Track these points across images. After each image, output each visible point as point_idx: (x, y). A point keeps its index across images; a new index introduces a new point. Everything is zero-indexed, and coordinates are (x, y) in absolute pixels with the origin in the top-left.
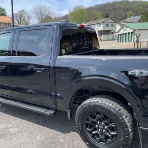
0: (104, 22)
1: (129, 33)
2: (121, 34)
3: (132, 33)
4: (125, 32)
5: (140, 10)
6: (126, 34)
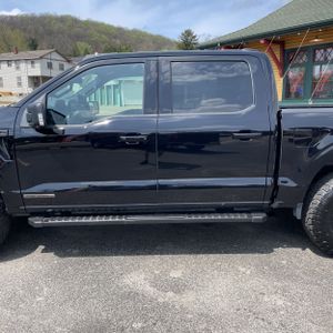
0: (41, 58)
5: (103, 43)
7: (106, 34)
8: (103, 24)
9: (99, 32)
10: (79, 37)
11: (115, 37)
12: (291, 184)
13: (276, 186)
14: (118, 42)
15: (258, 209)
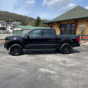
0: (1, 23)
1: (20, 30)
2: (15, 31)
3: (22, 30)
4: (17, 30)
6: (18, 31)
7: (16, 16)
8: (16, 14)
9: (14, 16)
10: (9, 17)
11: (19, 17)
12: (58, 45)
13: (56, 45)
14: (20, 18)
15: (55, 48)
